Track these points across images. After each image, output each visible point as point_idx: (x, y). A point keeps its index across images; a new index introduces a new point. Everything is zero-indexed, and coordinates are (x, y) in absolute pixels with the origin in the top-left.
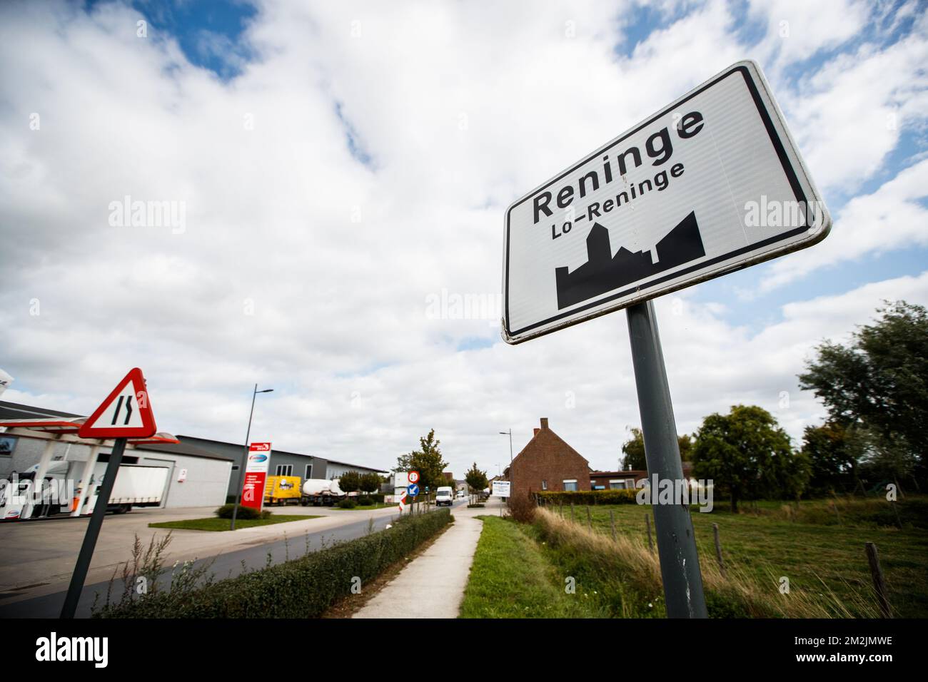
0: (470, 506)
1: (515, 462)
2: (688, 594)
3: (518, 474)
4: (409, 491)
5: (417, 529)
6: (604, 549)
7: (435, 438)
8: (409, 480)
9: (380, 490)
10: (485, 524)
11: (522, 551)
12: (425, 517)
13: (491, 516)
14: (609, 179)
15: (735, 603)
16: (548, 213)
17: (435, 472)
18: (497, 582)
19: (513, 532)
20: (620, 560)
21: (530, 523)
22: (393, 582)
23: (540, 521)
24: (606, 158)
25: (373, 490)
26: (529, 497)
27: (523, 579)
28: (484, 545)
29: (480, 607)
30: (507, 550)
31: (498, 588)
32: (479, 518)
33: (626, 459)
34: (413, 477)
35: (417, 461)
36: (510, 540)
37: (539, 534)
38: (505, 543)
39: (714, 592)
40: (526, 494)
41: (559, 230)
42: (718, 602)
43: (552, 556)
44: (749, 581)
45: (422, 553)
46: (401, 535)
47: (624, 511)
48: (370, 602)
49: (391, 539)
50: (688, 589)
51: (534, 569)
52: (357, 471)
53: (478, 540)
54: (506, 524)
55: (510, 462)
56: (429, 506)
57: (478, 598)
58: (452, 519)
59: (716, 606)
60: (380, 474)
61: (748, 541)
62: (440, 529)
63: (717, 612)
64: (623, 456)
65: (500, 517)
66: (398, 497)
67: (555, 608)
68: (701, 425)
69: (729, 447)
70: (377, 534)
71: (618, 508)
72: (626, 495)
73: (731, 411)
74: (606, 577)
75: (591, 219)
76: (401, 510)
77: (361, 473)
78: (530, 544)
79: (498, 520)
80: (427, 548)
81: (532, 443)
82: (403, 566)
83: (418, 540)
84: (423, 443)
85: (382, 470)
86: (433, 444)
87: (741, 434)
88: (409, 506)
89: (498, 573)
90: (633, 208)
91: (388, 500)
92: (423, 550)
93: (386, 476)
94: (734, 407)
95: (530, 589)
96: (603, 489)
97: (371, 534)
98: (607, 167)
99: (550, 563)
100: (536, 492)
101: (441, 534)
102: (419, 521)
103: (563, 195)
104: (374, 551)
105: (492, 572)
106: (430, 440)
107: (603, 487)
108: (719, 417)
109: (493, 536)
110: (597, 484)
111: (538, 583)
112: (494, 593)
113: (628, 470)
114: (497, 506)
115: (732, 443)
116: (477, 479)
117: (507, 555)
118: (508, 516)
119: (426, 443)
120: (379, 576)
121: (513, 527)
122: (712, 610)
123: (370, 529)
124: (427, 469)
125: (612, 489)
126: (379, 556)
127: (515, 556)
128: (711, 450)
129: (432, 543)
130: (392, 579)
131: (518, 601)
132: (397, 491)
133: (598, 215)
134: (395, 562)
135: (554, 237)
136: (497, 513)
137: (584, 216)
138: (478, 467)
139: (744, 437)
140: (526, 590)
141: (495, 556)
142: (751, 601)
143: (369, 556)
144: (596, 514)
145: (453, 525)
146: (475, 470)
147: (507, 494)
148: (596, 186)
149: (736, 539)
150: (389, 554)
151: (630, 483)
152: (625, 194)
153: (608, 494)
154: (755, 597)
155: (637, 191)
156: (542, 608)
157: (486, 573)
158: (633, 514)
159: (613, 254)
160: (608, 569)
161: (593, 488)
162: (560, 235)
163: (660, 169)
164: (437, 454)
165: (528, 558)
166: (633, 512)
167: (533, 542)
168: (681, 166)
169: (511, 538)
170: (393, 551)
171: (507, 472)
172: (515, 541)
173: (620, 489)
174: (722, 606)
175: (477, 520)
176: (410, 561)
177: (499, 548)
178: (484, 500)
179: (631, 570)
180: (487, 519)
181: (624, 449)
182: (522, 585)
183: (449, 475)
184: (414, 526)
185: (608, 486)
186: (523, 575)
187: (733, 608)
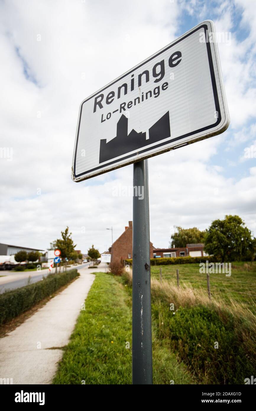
0: (90, 268)
1: (114, 244)
2: (142, 312)
3: (115, 250)
4: (54, 261)
5: (57, 280)
6: (155, 287)
7: (69, 232)
8: (55, 255)
9: (39, 260)
10: (96, 276)
11: (113, 290)
12: (63, 274)
13: (100, 272)
14: (132, 89)
15: (213, 311)
16: (101, 107)
17: (70, 250)
18: (98, 306)
19: (111, 280)
20: (162, 292)
21: (120, 275)
22: (41, 309)
23: (126, 275)
24: (133, 76)
25: (35, 260)
26: (121, 262)
27: (112, 304)
28: (94, 287)
29: (87, 319)
30: (106, 290)
31: (98, 309)
32: (94, 273)
33: (173, 242)
34: (57, 253)
35: (59, 245)
36: (108, 284)
37: (124, 281)
38: (105, 286)
39: (204, 306)
40: (119, 261)
41: (105, 118)
42: (205, 310)
43: (129, 291)
44: (220, 300)
45: (60, 293)
46: (47, 284)
47: (169, 268)
48: (27, 320)
49: (41, 286)
50: (142, 310)
51: (119, 298)
52: (25, 250)
53: (91, 285)
54: (107, 276)
55: (112, 245)
56: (66, 268)
57: (86, 315)
58: (78, 275)
59: (204, 312)
60: (40, 252)
61: (225, 281)
62: (71, 280)
63: (204, 315)
64: (171, 240)
65: (105, 273)
66: (50, 264)
67: (126, 317)
68: (211, 225)
69: (222, 235)
70: (33, 284)
71: (166, 267)
72: (170, 260)
73: (225, 218)
74: (155, 301)
75: (121, 112)
76: (50, 270)
77: (28, 251)
78: (119, 286)
79: (103, 274)
80: (63, 290)
81: (124, 234)
82: (48, 300)
83: (58, 286)
84: (63, 235)
85: (41, 250)
86: (68, 235)
87: (228, 230)
88: (55, 269)
89: (99, 301)
90: (141, 107)
91: (44, 266)
92: (61, 291)
93: (44, 253)
94: (227, 216)
95: (115, 309)
96: (159, 258)
97: (29, 284)
98: (133, 81)
99: (128, 295)
100: (124, 260)
101: (72, 282)
102: (59, 276)
103: (109, 96)
104: (30, 294)
105: (96, 301)
106: (66, 233)
107: (160, 256)
108: (219, 221)
109: (99, 283)
110: (157, 255)
111: (120, 305)
112: (96, 311)
113: (173, 247)
114: (104, 267)
115: (225, 234)
116: (94, 253)
117: (106, 292)
118: (109, 273)
119: (64, 235)
120: (34, 306)
121: (111, 277)
122: (202, 314)
123: (29, 282)
124: (65, 249)
125: (164, 257)
126: (33, 296)
127: (110, 292)
128: (214, 237)
129: (66, 287)
130: (41, 307)
131: (108, 315)
132: (49, 261)
133: (124, 110)
134: (44, 299)
135: (102, 121)
136: (104, 271)
137: (117, 110)
138: (94, 247)
139: (230, 231)
140: (113, 309)
141: (99, 293)
142: (219, 309)
143: (28, 296)
144: (155, 270)
145: (79, 278)
146: (93, 249)
147: (109, 261)
148: (126, 93)
149: (220, 280)
150: (39, 295)
151: (173, 254)
152: (138, 98)
153: (162, 260)
154: (221, 307)
155: (145, 97)
156: (119, 318)
157: (93, 302)
158: (173, 270)
159: (129, 133)
160: (156, 297)
161: (155, 257)
162: (105, 120)
163: (157, 85)
164: (70, 240)
165: (116, 293)
166: (173, 269)
167: (120, 285)
168: (167, 84)
169: (109, 283)
170: (42, 293)
171: (110, 249)
172: (111, 285)
173: (168, 257)
174: (207, 312)
175: (92, 274)
176: (53, 297)
177: (102, 289)
178: (98, 264)
179: (166, 297)
180: (97, 274)
181: (172, 237)
182: (111, 307)
183: (79, 252)
184: (55, 280)
185: (162, 256)
186: (112, 302)
187: (212, 313)
